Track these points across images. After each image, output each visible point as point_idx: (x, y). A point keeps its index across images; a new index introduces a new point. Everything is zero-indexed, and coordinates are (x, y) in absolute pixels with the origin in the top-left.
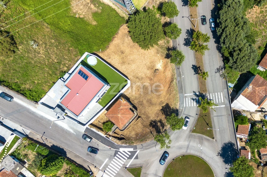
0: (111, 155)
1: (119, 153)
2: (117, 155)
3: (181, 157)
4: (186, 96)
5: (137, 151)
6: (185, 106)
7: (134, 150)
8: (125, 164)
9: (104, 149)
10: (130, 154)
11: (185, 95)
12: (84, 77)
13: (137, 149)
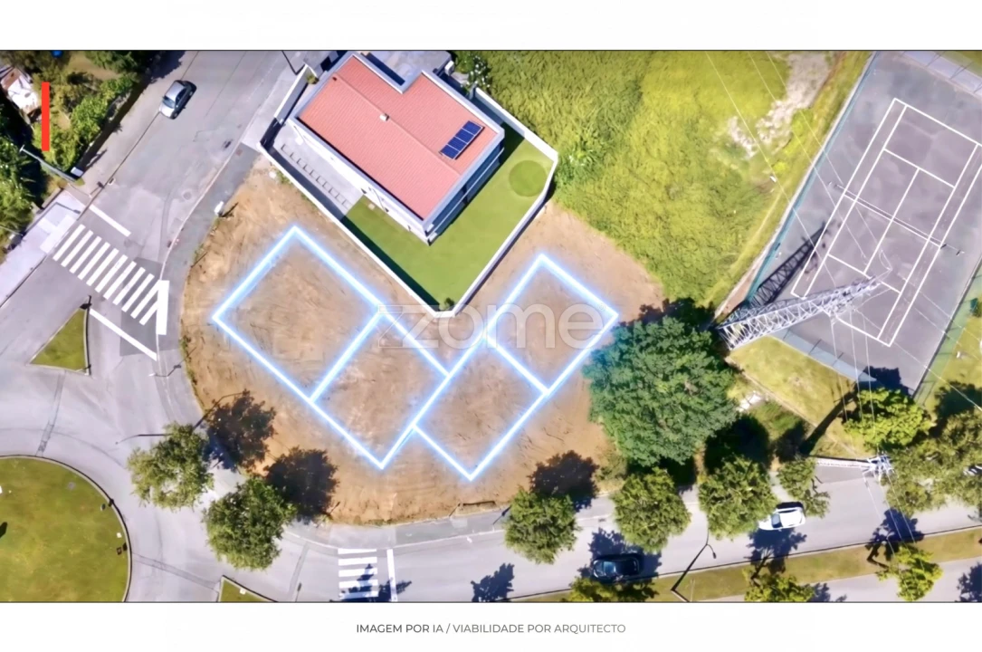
0: (143, 247)
1: (150, 277)
2: (142, 271)
3: (119, 535)
4: (386, 556)
5: (154, 349)
6: (341, 551)
7: (160, 336)
8: (103, 305)
9: (171, 220)
10: (144, 321)
11: (390, 553)
12: (453, 142)
13: (161, 349)
